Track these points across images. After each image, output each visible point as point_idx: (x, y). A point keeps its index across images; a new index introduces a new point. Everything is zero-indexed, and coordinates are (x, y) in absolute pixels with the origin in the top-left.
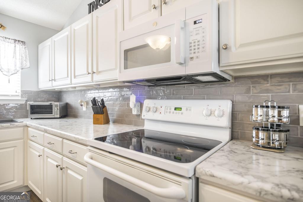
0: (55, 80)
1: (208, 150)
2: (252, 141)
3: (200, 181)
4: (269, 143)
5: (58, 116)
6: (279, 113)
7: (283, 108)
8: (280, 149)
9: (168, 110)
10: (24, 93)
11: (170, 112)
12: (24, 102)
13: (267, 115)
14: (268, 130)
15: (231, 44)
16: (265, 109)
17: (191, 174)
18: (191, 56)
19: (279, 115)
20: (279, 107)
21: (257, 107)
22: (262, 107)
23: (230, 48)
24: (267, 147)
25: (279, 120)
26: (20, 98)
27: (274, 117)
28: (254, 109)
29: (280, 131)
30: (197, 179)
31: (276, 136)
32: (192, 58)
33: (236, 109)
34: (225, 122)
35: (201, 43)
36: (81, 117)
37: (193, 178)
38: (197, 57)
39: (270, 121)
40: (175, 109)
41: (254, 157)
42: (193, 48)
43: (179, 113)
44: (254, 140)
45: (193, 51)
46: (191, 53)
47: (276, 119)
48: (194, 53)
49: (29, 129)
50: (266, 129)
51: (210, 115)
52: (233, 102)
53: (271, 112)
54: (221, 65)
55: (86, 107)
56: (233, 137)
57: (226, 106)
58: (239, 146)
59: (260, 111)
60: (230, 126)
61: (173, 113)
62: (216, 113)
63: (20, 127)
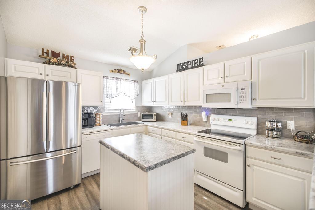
0: (156, 102)
1: (245, 138)
2: (266, 135)
3: (246, 145)
4: (273, 136)
5: (156, 120)
6: (277, 124)
7: (279, 122)
8: (277, 138)
9: (225, 120)
10: (137, 107)
11: (226, 121)
12: (136, 113)
13: (272, 125)
14: (272, 131)
15: (257, 98)
16: (271, 122)
17: (243, 143)
18: (240, 101)
19: (277, 125)
20: (277, 122)
21: (268, 121)
22: (270, 121)
23: (257, 99)
24: (272, 137)
25: (277, 127)
26: (135, 111)
27: (275, 125)
28: (267, 122)
29: (277, 131)
30: (245, 145)
31: (275, 133)
32: (240, 102)
33: (259, 121)
34: (254, 126)
35: (244, 97)
36: (167, 121)
37: (244, 144)
38: (243, 102)
39: (273, 127)
40: (229, 120)
41: (267, 140)
42: (241, 99)
43: (231, 122)
44: (267, 134)
45: (241, 100)
46: (240, 100)
47: (275, 126)
48: (242, 100)
49: (148, 127)
50: (272, 130)
51: (247, 123)
52: (258, 118)
53: (273, 124)
54: (253, 105)
55: (171, 116)
56: (258, 134)
57: (255, 120)
58: (260, 137)
59: (269, 123)
60: (256, 128)
61: (228, 122)
62: (250, 123)
63: (143, 126)
